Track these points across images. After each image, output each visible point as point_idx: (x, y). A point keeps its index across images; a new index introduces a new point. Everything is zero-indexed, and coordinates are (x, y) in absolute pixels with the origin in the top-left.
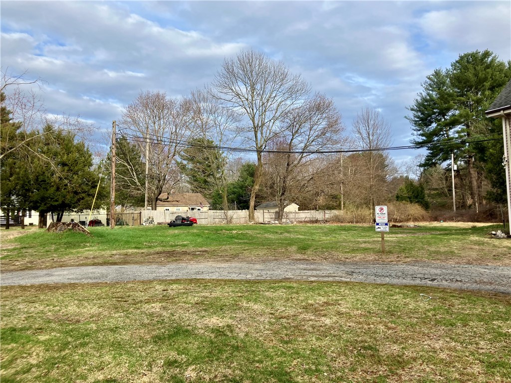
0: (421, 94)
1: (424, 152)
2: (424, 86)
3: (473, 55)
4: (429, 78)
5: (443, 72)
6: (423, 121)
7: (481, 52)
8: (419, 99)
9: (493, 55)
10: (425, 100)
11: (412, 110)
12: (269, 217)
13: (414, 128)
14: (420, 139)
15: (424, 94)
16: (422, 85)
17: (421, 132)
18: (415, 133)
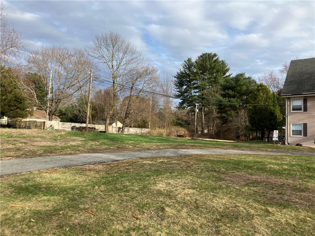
0: (181, 69)
1: (179, 101)
2: (182, 65)
3: (209, 55)
4: (185, 62)
5: (193, 60)
6: (180, 84)
7: (213, 54)
8: (179, 71)
9: (218, 56)
10: (182, 73)
11: (175, 77)
12: (115, 130)
13: (175, 87)
14: (178, 93)
15: (182, 70)
16: (181, 65)
17: (178, 90)
18: (175, 90)
